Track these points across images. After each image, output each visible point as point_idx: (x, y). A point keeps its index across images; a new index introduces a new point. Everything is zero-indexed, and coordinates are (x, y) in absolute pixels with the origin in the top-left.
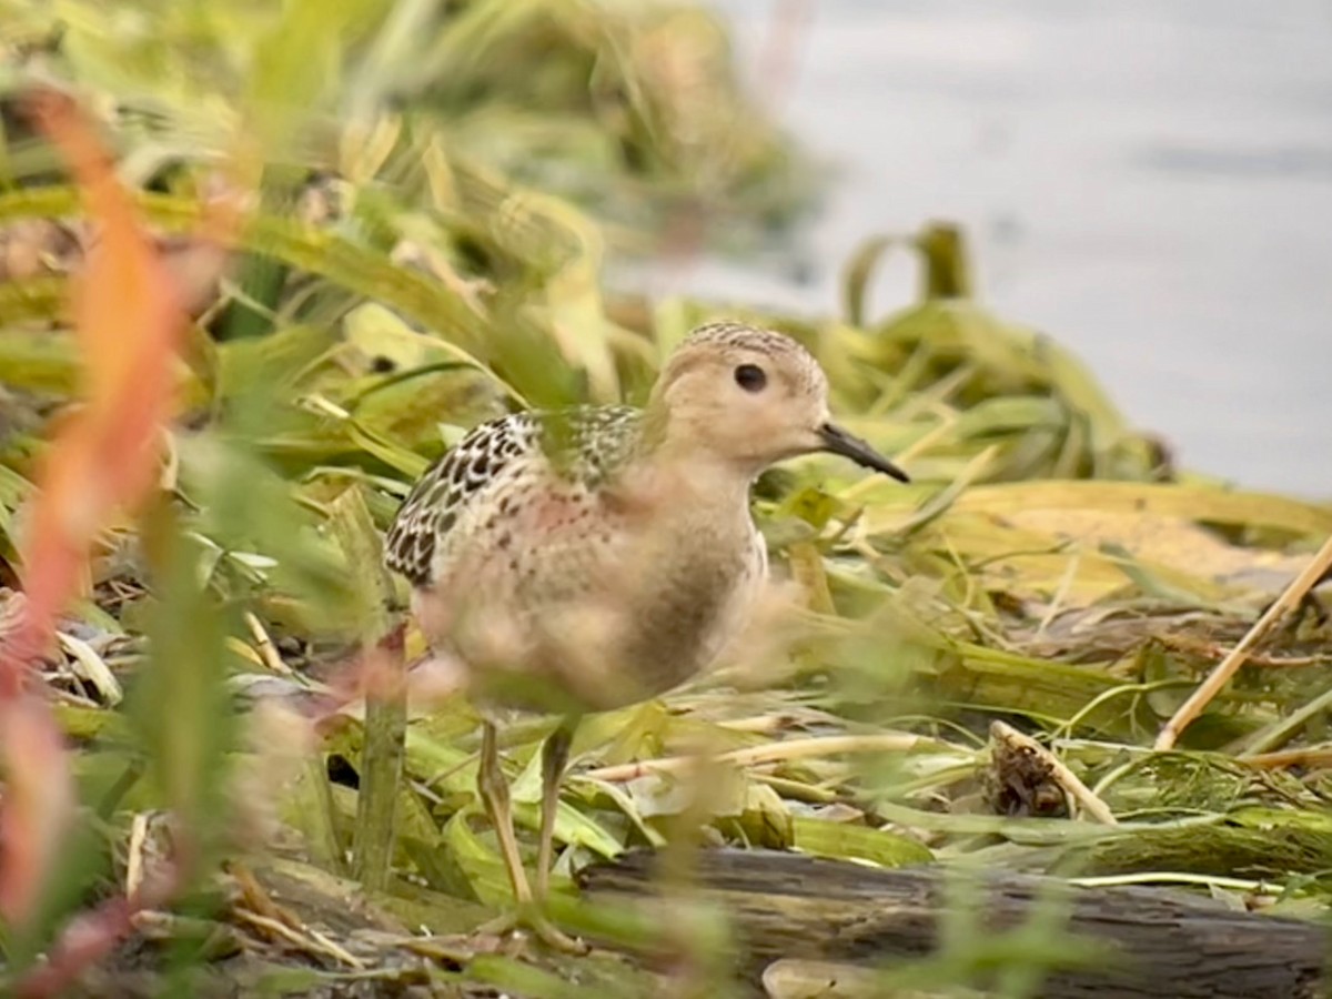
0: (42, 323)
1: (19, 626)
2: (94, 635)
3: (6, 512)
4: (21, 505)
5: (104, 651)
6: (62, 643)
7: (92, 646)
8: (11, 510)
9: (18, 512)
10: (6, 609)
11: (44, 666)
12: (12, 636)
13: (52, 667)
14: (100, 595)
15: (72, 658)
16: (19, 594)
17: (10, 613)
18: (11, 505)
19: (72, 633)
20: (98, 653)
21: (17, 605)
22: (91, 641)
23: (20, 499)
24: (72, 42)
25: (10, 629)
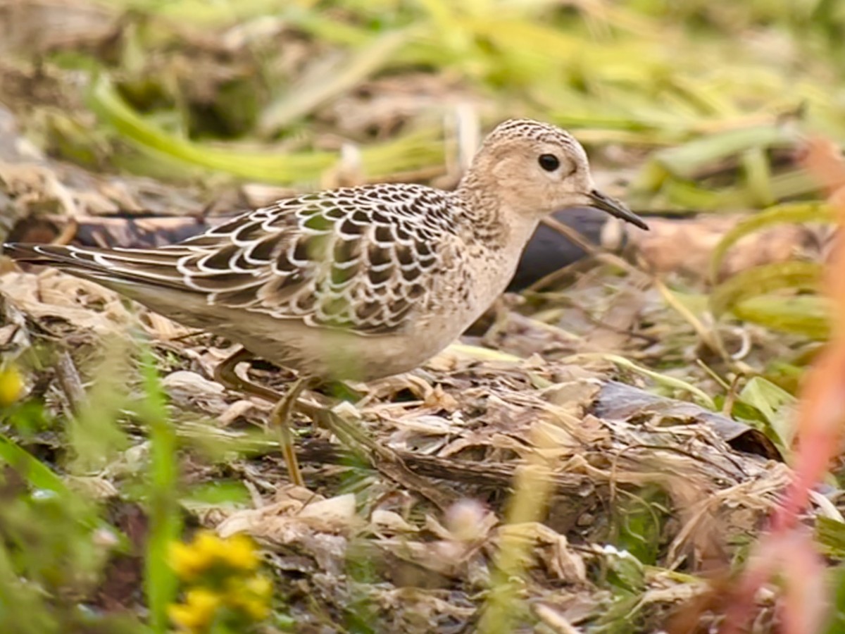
0: (793, 290)
1: (782, 484)
2: (830, 491)
3: (771, 411)
4: (782, 407)
5: (836, 501)
6: (810, 496)
7: (828, 498)
8: (775, 410)
9: (780, 411)
10: (773, 473)
11: (798, 510)
12: (777, 491)
13: (803, 511)
14: (833, 465)
15: (816, 506)
16: (782, 464)
17: (776, 476)
18: (775, 407)
19: (816, 490)
20: (832, 502)
21: (781, 471)
22: (828, 495)
23: (781, 403)
24: (812, 111)
25: (777, 486)
